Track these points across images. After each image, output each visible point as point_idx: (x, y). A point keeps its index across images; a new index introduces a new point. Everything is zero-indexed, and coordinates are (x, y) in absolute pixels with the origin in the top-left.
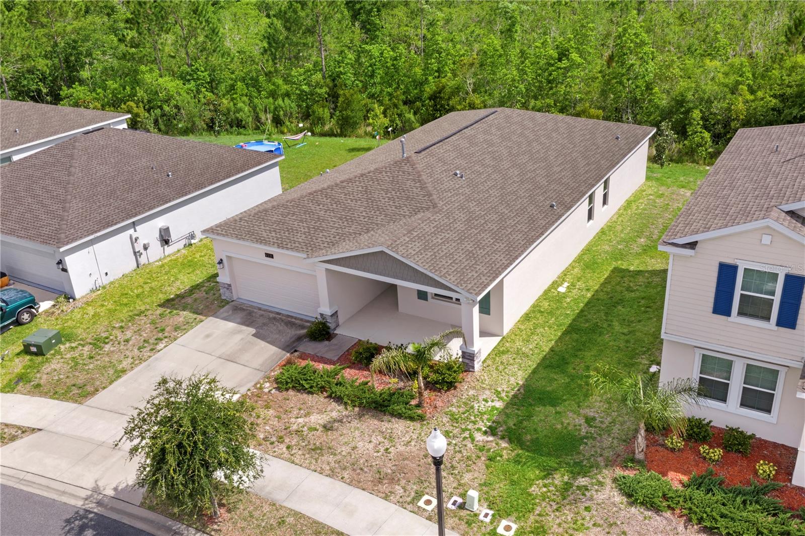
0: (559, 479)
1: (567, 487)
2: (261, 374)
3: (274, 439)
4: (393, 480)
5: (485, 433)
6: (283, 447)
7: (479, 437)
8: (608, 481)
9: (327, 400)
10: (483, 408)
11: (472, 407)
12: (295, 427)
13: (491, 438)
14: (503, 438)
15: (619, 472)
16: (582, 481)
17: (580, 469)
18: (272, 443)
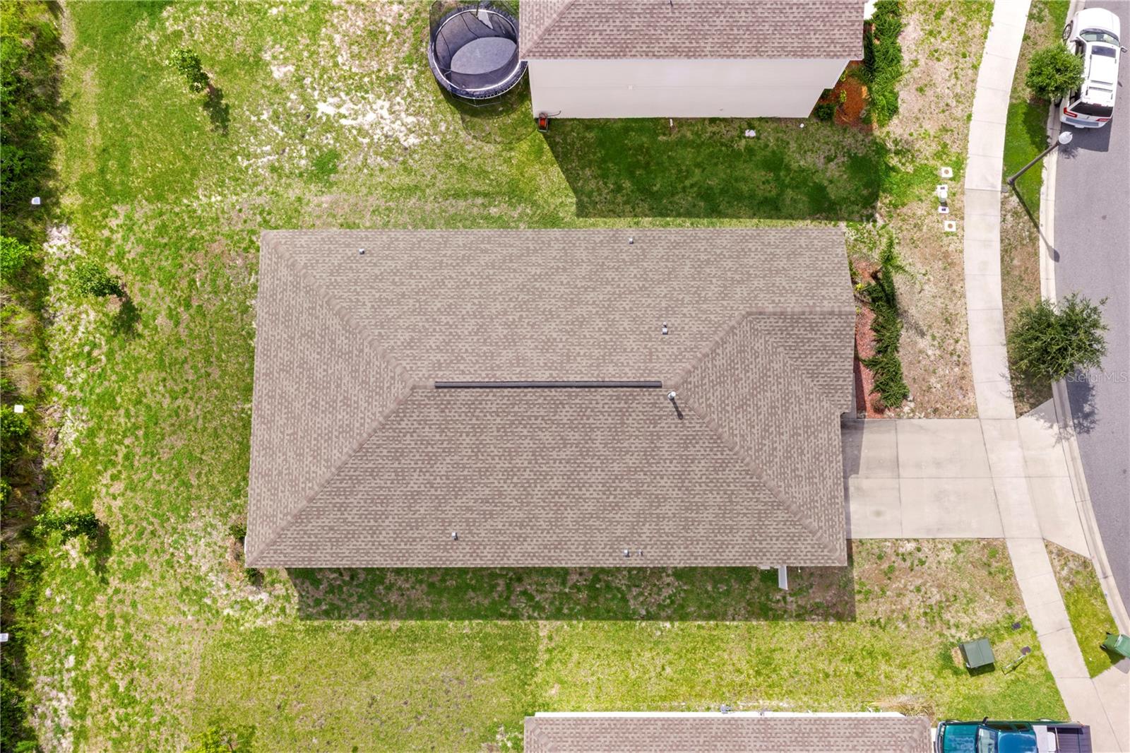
0: (894, 161)
1: (897, 153)
2: (900, 422)
3: (955, 358)
4: (946, 255)
5: (875, 221)
6: (958, 346)
7: (880, 222)
8: (885, 130)
9: (900, 349)
10: (853, 232)
11: (856, 240)
12: (938, 352)
13: (877, 215)
14: (874, 208)
15: (875, 125)
16: (890, 145)
17: (881, 150)
18: (959, 356)
